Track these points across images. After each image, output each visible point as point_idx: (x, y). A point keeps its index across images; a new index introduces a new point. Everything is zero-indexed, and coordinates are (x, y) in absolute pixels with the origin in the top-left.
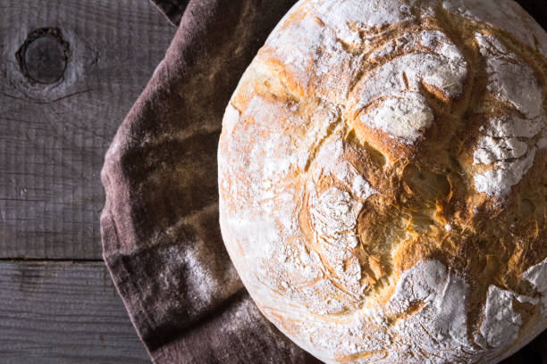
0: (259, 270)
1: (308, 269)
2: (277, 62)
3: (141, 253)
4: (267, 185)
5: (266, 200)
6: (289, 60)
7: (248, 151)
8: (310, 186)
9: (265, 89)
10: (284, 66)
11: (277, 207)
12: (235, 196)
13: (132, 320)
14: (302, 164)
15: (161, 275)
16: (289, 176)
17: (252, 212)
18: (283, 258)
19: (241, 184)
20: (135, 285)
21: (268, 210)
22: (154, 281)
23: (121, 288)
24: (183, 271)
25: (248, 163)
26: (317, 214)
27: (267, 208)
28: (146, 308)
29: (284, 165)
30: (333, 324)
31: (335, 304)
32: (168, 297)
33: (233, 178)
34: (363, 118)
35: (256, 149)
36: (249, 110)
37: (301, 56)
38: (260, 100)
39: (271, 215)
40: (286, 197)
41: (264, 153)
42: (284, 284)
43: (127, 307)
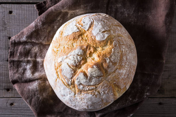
0: (133, 51)
1: (124, 47)
2: (114, 95)
3: (18, 61)
4: (126, 68)
5: (127, 65)
6: (112, 94)
7: (127, 77)
8: (118, 64)
9: (119, 89)
10: (113, 93)
11: (126, 63)
12: (133, 69)
13: (10, 76)
14: (118, 69)
15: (20, 69)
16: (121, 68)
17: (131, 64)
18: (128, 52)
19: (131, 71)
20: (13, 68)
21: (127, 63)
22: (18, 69)
23: (10, 68)
24: (25, 70)
25: (128, 75)
26: (119, 58)
27: (128, 63)
28: (13, 74)
29: (121, 71)
30: (121, 34)
31: (120, 38)
32: (19, 74)
33: (132, 73)
34: (102, 75)
35: (126, 77)
36: (124, 86)
37: (109, 94)
38: (121, 87)
39: (127, 62)
40: (123, 64)
41: (124, 75)
42: (129, 46)
43: (10, 73)
